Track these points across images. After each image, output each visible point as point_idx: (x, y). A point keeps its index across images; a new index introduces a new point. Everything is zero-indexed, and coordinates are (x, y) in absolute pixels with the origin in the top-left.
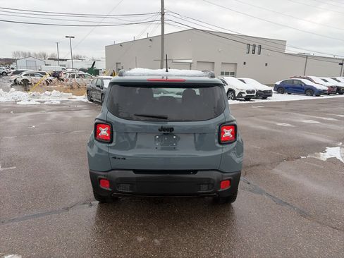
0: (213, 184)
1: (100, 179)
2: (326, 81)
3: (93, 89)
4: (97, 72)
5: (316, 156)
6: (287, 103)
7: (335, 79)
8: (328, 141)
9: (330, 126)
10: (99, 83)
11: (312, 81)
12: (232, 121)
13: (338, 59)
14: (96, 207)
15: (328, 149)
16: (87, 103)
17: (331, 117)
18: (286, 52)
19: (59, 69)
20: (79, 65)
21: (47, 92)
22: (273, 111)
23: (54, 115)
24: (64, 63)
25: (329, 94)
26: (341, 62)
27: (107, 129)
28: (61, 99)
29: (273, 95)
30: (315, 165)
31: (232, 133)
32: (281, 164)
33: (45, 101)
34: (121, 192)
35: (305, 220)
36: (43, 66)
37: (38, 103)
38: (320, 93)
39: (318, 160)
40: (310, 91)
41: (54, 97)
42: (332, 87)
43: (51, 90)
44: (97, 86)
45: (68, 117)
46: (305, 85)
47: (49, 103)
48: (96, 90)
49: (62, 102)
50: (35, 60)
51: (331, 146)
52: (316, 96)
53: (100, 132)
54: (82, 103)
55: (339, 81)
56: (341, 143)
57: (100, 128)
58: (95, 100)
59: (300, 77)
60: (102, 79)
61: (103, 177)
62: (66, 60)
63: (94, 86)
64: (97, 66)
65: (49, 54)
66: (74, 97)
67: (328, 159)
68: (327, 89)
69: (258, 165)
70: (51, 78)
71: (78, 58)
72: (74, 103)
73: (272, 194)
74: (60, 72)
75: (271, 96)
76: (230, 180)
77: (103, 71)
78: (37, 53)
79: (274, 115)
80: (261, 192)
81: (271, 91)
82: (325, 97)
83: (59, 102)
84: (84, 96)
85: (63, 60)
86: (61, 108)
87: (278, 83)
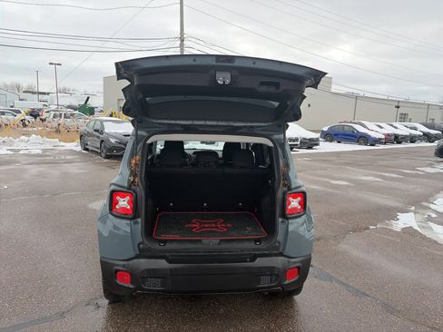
0: (277, 275)
1: (117, 271)
2: (381, 127)
3: (89, 134)
4: (91, 111)
5: (387, 225)
6: (338, 154)
7: (391, 125)
8: (397, 204)
9: (396, 184)
10: (98, 126)
11: (365, 127)
12: (300, 187)
13: (393, 101)
14: (106, 309)
15: (400, 216)
16: (79, 153)
17: (393, 172)
18: (333, 90)
19: (40, 105)
20: (66, 100)
21: (23, 137)
22: (323, 165)
23: (34, 170)
24: (45, 97)
25: (385, 143)
26: (396, 104)
27: (128, 198)
28: (42, 147)
29: (321, 143)
30: (389, 238)
31: (300, 203)
32: (347, 237)
33: (19, 150)
34: (147, 290)
35: (393, 318)
36: (17, 101)
37: (9, 152)
38: (375, 142)
39: (391, 230)
40: (363, 139)
41: (33, 144)
42: (388, 135)
43: (28, 134)
44: (95, 130)
45: (55, 172)
46: (358, 132)
47: (26, 152)
48: (93, 136)
49: (44, 150)
50: (5, 92)
51: (403, 212)
52: (371, 145)
53: (117, 203)
54: (72, 152)
55: (396, 128)
56: (413, 208)
57: (118, 198)
58: (91, 148)
59: (351, 122)
60: (102, 122)
61: (121, 268)
62: (48, 94)
63: (91, 131)
64: (92, 103)
65: (24, 86)
66: (62, 144)
67: (403, 229)
68: (383, 137)
69: (318, 240)
70: (28, 118)
71: (64, 91)
72: (61, 153)
73: (344, 281)
74: (40, 110)
75: (317, 145)
76: (298, 268)
77: (99, 109)
78: (8, 83)
79: (325, 169)
80: (330, 278)
81: (317, 140)
82: (382, 147)
83: (40, 152)
84: (74, 144)
85: (44, 93)
86: (43, 159)
87: (325, 129)
